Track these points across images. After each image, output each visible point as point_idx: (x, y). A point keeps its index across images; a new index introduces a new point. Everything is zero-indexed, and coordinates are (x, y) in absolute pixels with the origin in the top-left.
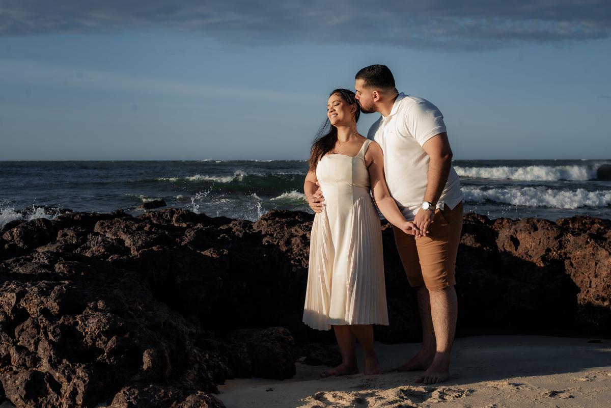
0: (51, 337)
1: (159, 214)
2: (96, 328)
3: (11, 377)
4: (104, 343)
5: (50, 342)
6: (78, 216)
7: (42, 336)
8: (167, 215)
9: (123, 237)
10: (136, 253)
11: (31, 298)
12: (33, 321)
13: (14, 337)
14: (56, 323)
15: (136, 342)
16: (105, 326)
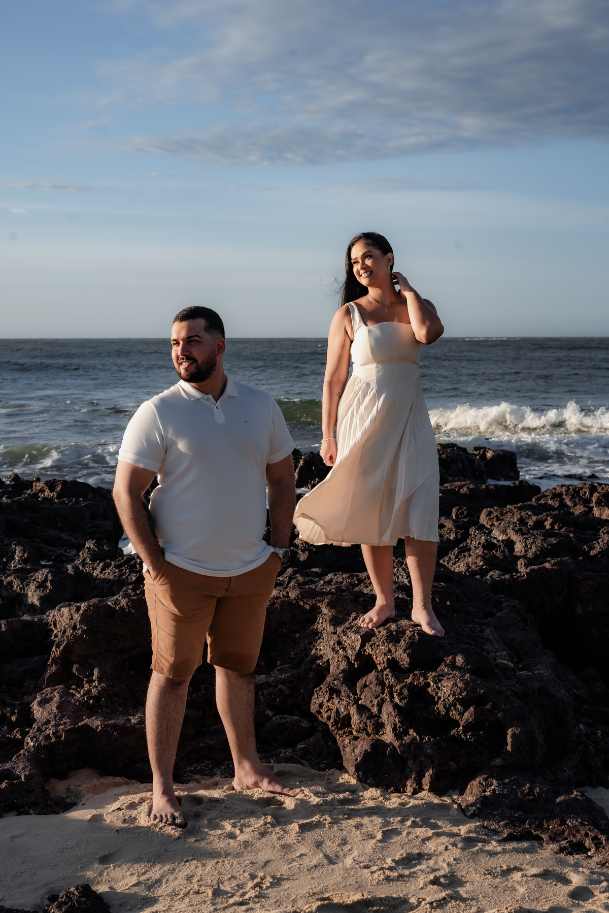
0: (397, 700)
1: (574, 490)
2: (451, 694)
3: (350, 743)
4: (459, 714)
5: (396, 706)
6: (465, 489)
7: (387, 697)
8: (586, 492)
9: (514, 537)
10: (523, 569)
11: (378, 643)
12: (378, 676)
13: (355, 693)
14: (403, 682)
15: (499, 715)
16: (461, 692)
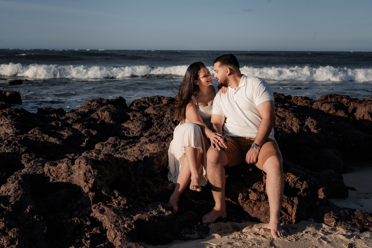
4: (300, 185)
8: (157, 100)
